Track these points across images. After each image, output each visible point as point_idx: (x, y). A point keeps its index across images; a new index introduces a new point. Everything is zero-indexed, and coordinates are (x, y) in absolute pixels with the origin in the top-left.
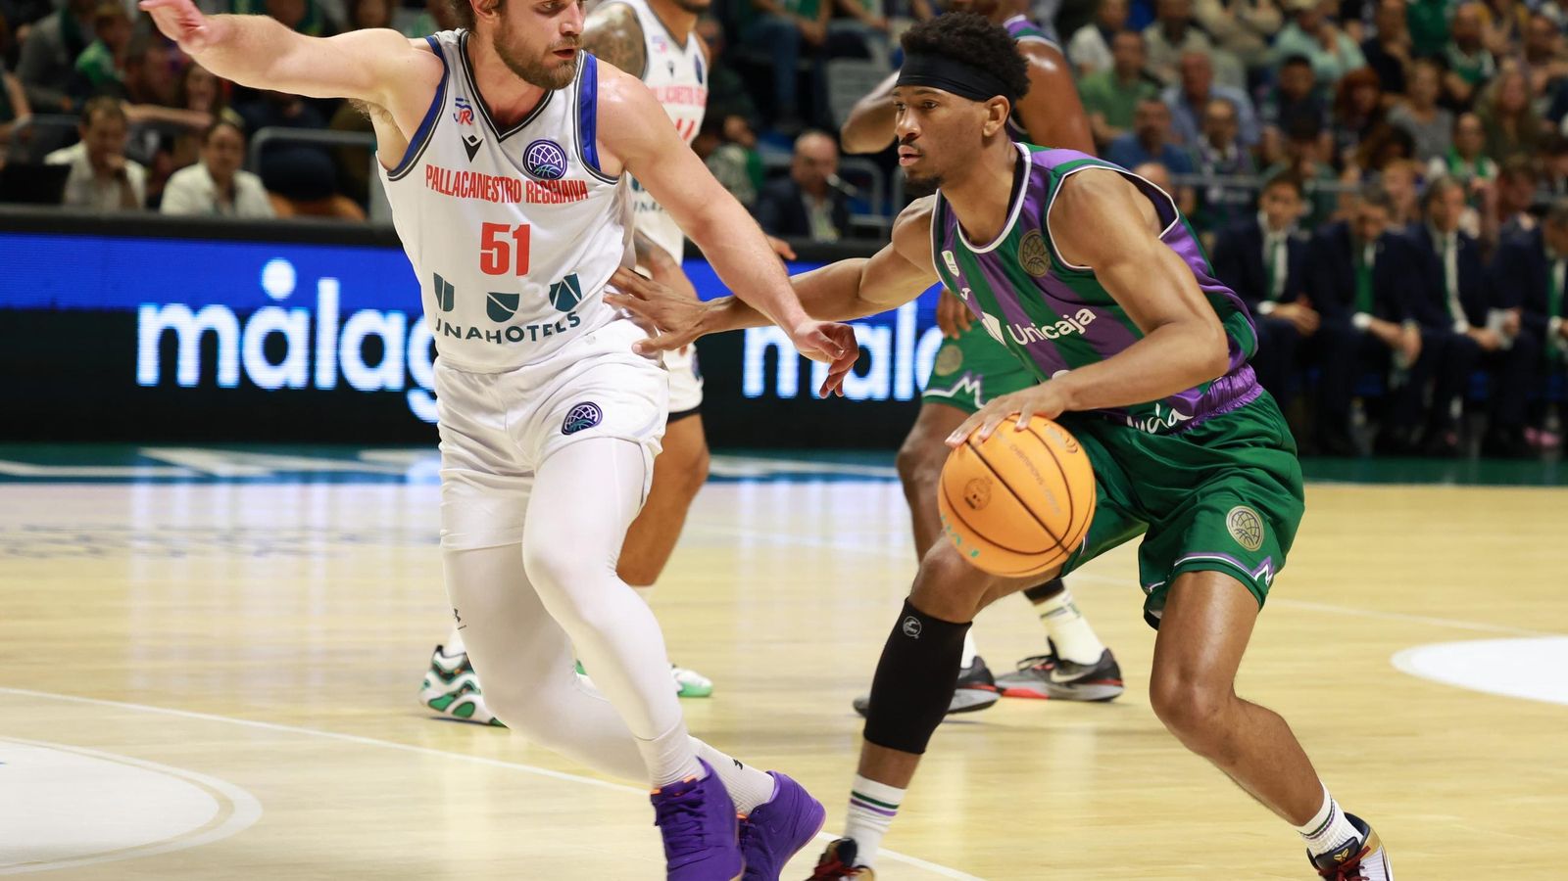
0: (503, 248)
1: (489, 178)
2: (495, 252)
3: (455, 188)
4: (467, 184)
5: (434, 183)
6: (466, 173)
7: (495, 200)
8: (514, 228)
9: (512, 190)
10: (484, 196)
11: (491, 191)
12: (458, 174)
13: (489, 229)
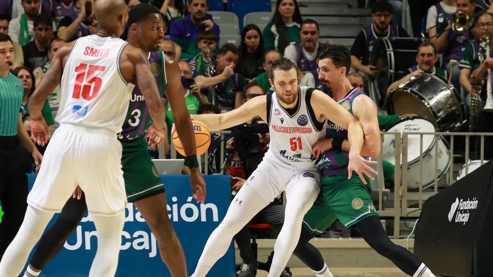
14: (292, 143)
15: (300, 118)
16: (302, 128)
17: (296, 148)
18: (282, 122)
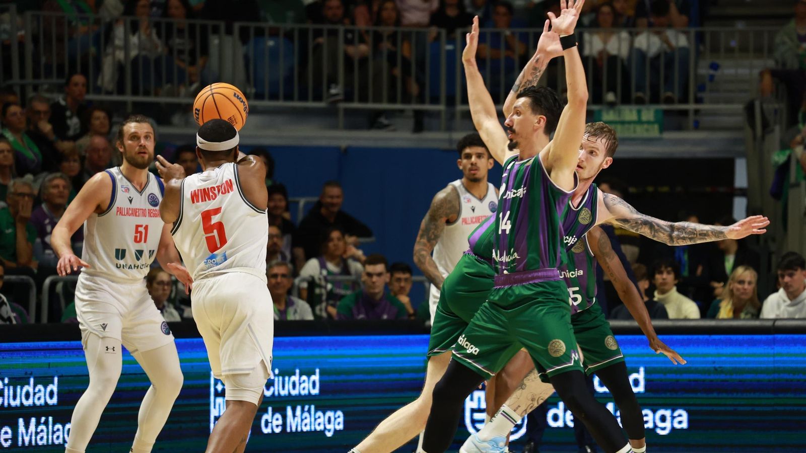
0: (141, 233)
1: (137, 209)
2: (138, 235)
3: (127, 213)
4: (130, 212)
5: (120, 213)
6: (130, 208)
7: (139, 216)
8: (144, 226)
9: (144, 213)
10: (136, 216)
11: (138, 213)
12: (127, 209)
13: (137, 226)
14: (137, 232)
15: (150, 197)
16: (153, 210)
17: (140, 241)
18: (131, 201)
